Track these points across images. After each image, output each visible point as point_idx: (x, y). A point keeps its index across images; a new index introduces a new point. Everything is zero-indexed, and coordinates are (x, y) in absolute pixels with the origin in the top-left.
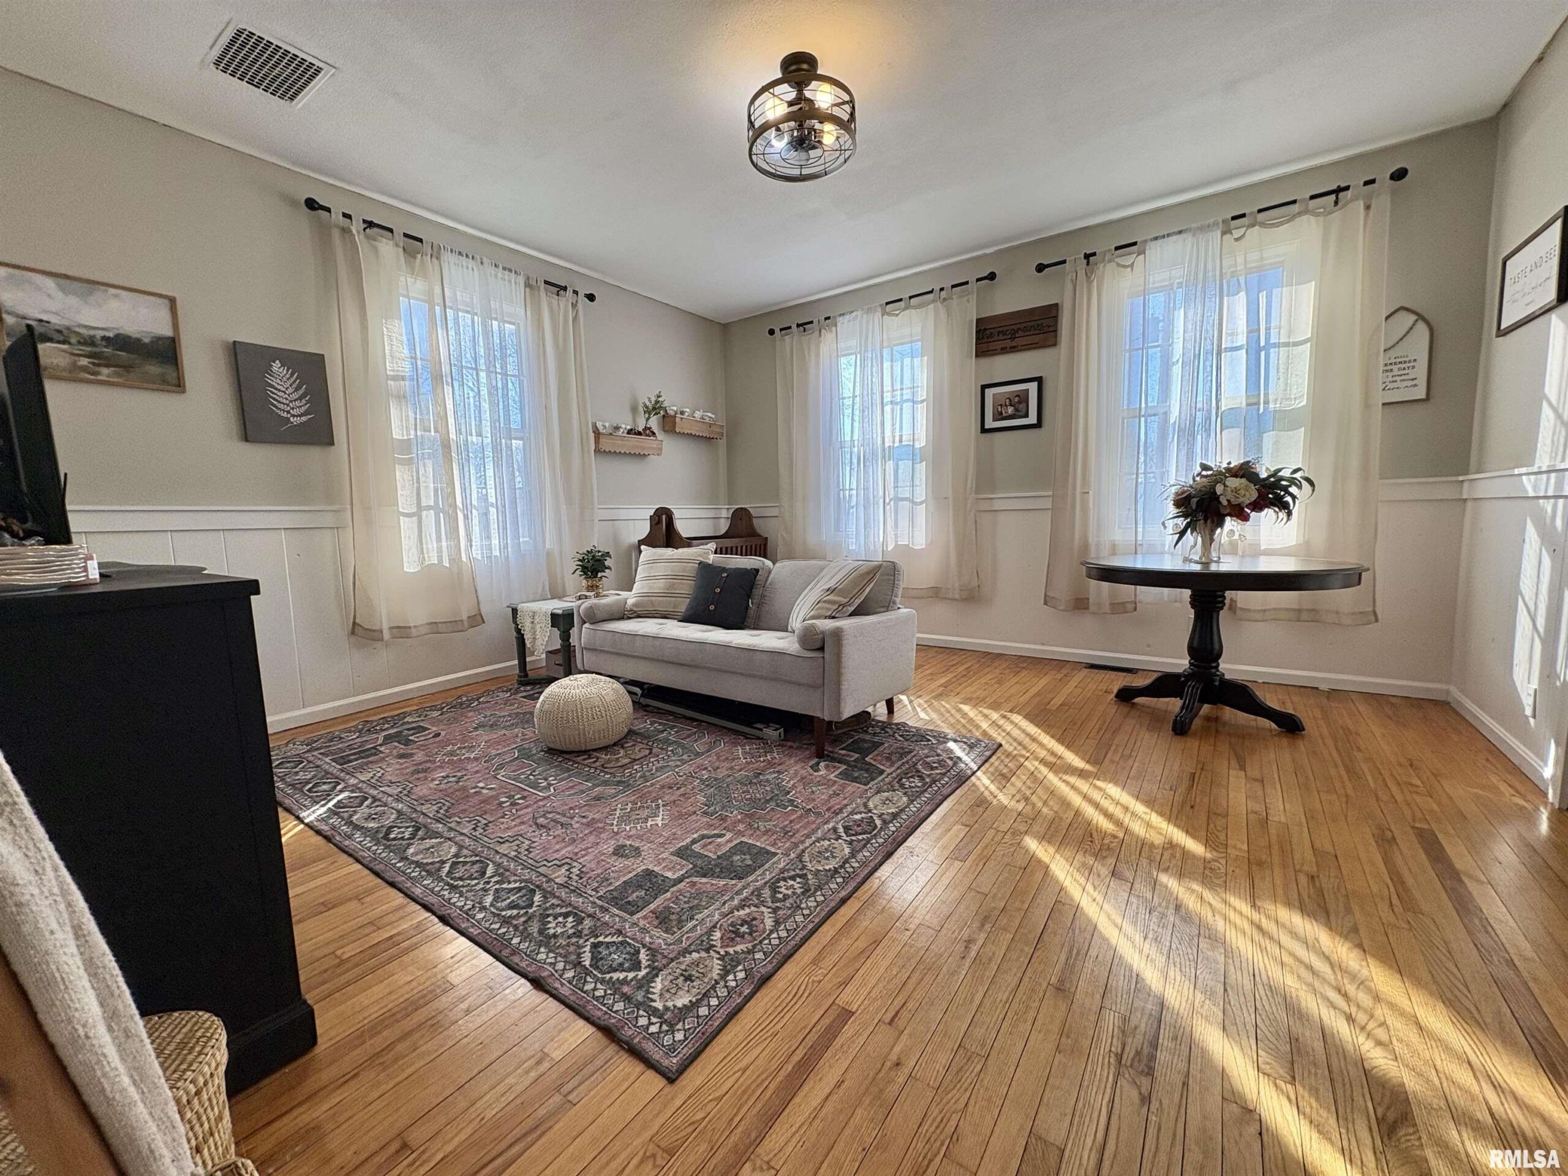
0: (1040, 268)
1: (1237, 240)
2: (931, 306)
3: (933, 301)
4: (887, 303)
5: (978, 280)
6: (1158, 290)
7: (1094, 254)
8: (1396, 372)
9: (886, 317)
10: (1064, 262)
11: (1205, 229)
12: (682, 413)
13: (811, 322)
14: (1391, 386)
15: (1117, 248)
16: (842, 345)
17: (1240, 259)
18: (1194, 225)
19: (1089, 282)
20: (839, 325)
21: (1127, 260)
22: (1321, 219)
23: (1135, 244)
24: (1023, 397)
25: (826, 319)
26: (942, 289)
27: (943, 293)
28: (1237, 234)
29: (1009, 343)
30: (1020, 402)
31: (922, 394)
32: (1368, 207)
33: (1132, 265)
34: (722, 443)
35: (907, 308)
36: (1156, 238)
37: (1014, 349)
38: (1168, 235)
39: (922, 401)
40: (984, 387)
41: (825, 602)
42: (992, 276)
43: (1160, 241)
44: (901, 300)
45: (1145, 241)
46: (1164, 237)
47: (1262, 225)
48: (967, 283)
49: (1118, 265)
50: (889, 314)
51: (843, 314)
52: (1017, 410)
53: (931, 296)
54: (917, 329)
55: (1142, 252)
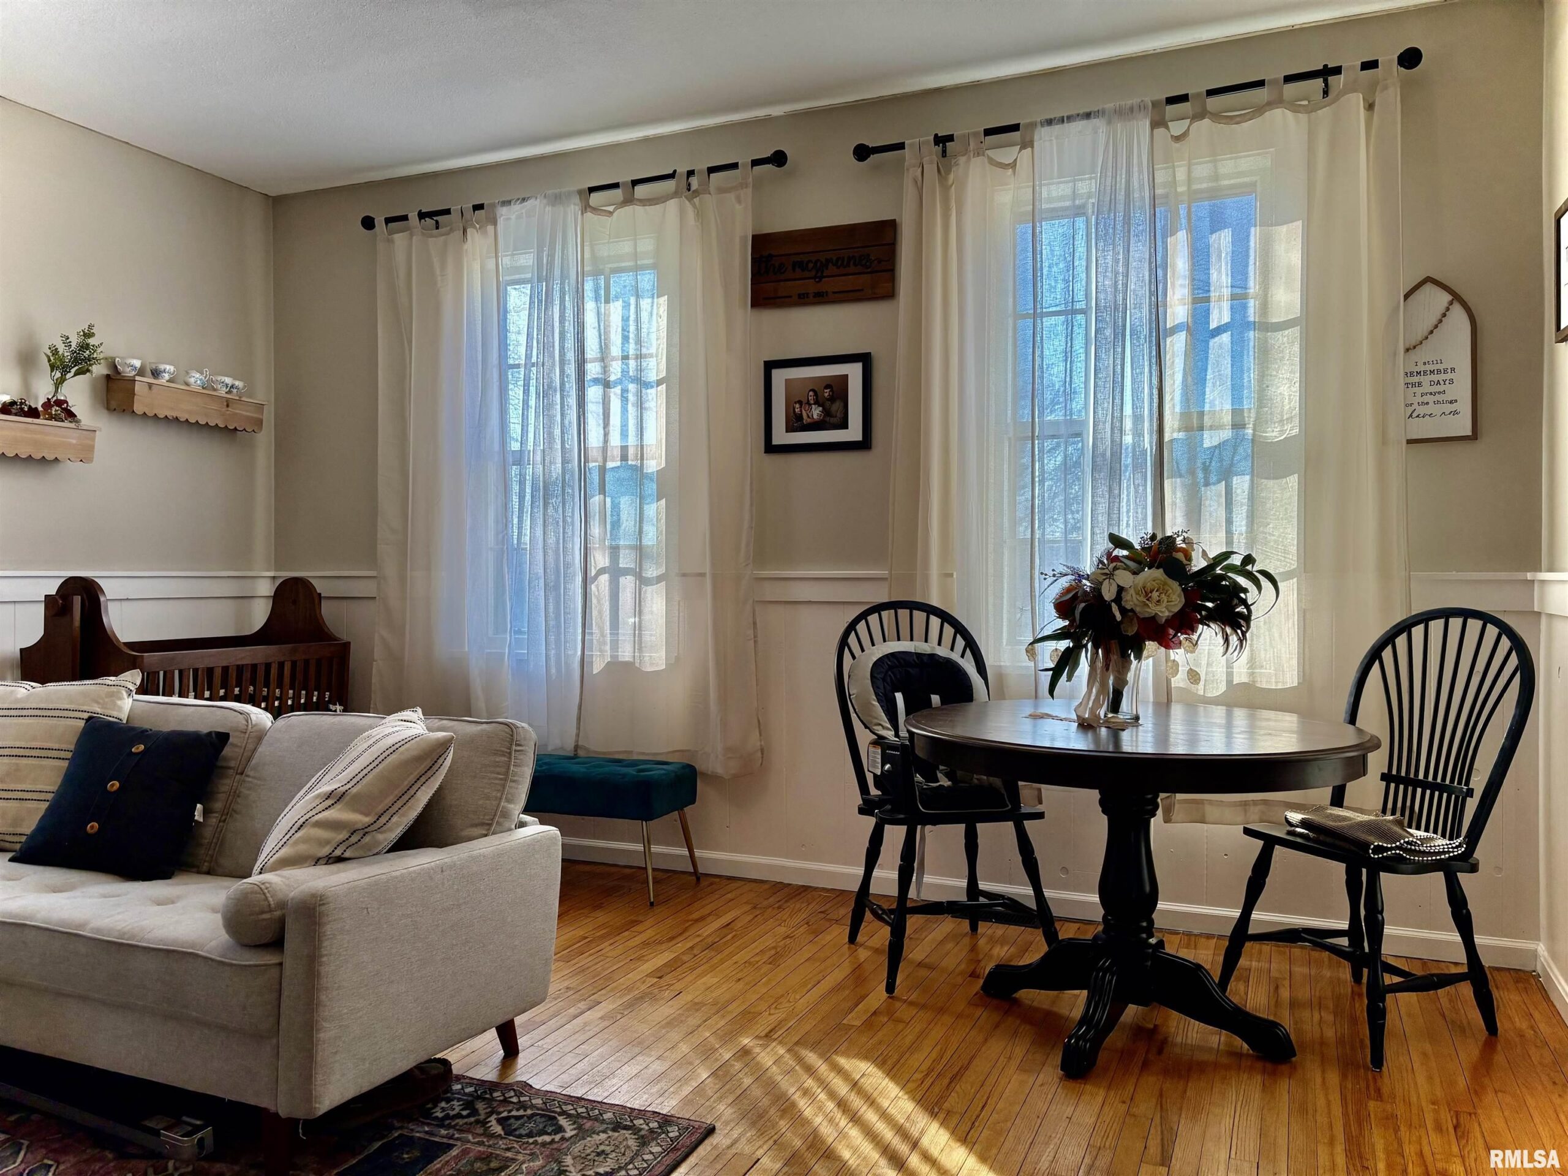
0: (862, 152)
1: (1177, 139)
2: (672, 205)
3: (676, 194)
4: (592, 190)
5: (755, 163)
6: (1055, 214)
7: (950, 138)
8: (1427, 388)
9: (589, 215)
10: (901, 146)
11: (1125, 113)
12: (156, 373)
13: (447, 212)
14: (1421, 410)
15: (988, 132)
16: (506, 261)
17: (1181, 174)
18: (1109, 106)
19: (946, 189)
20: (501, 222)
21: (1006, 155)
22: (1303, 117)
23: (1015, 128)
24: (838, 388)
25: (478, 207)
26: (691, 173)
27: (694, 182)
28: (1177, 128)
29: (811, 286)
30: (832, 399)
31: (655, 369)
32: (1370, 107)
33: (1013, 165)
34: (264, 440)
35: (629, 200)
36: (1049, 122)
37: (821, 298)
38: (1070, 118)
39: (659, 383)
40: (770, 366)
41: (318, 824)
42: (779, 159)
43: (1057, 129)
44: (615, 186)
45: (1032, 126)
46: (1062, 120)
47: (1217, 117)
48: (735, 166)
49: (993, 162)
50: (595, 210)
51: (509, 202)
52: (827, 412)
53: (670, 185)
54: (646, 245)
55: (1028, 144)
